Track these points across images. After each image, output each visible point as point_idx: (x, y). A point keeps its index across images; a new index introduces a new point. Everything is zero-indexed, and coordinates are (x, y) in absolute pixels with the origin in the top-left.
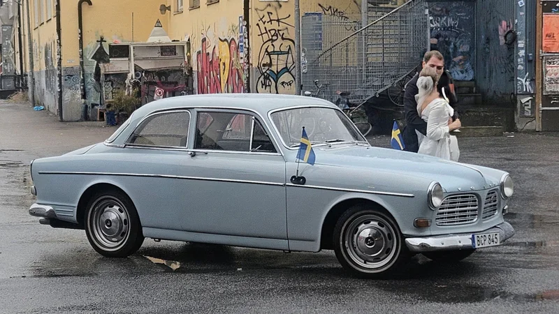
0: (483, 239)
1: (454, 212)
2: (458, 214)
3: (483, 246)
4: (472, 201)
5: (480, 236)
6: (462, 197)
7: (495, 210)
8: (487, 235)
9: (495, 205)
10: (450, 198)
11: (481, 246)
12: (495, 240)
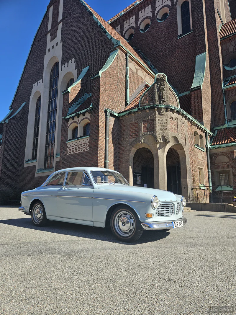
0: (177, 224)
1: (164, 211)
2: (166, 212)
3: (177, 227)
4: (171, 206)
5: (175, 222)
6: (167, 204)
7: (179, 211)
8: (178, 222)
9: (179, 209)
10: (162, 204)
11: (176, 227)
12: (182, 224)
